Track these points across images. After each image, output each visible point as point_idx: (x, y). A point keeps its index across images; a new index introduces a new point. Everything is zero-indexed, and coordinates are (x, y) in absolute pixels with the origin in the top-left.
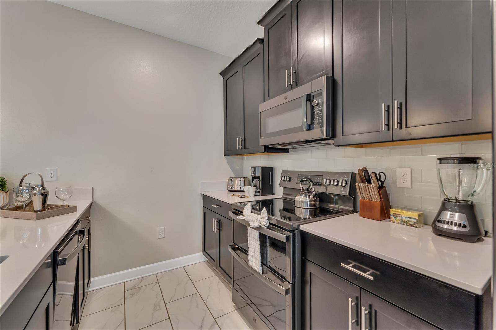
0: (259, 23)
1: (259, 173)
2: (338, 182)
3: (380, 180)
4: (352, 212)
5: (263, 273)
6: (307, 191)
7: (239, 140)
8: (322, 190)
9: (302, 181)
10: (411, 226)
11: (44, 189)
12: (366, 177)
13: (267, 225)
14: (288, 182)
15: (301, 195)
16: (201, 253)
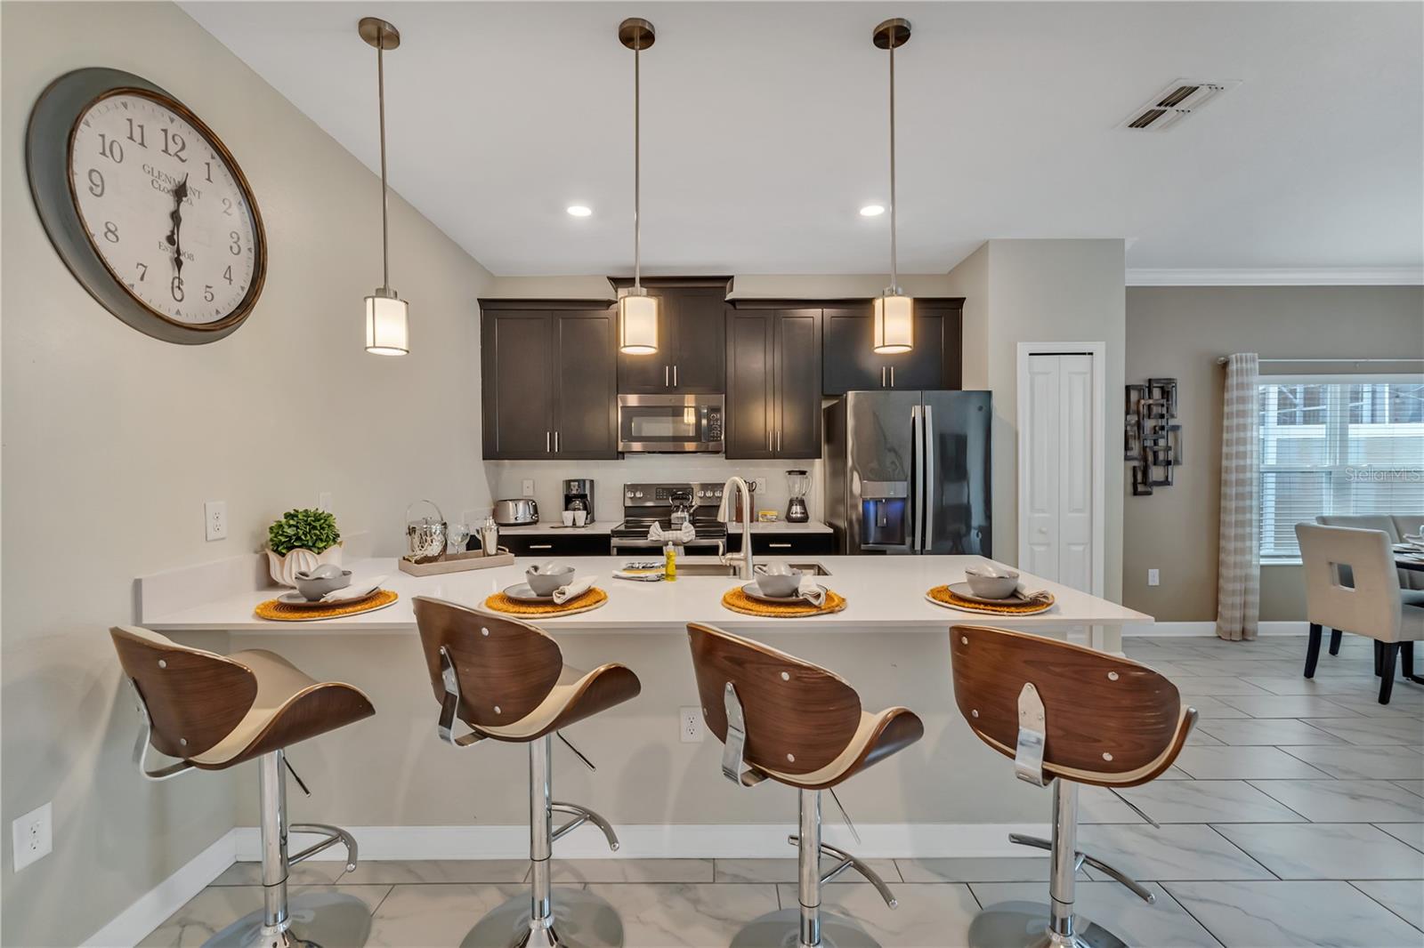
2: (714, 493)
6: (682, 507)
7: (554, 437)
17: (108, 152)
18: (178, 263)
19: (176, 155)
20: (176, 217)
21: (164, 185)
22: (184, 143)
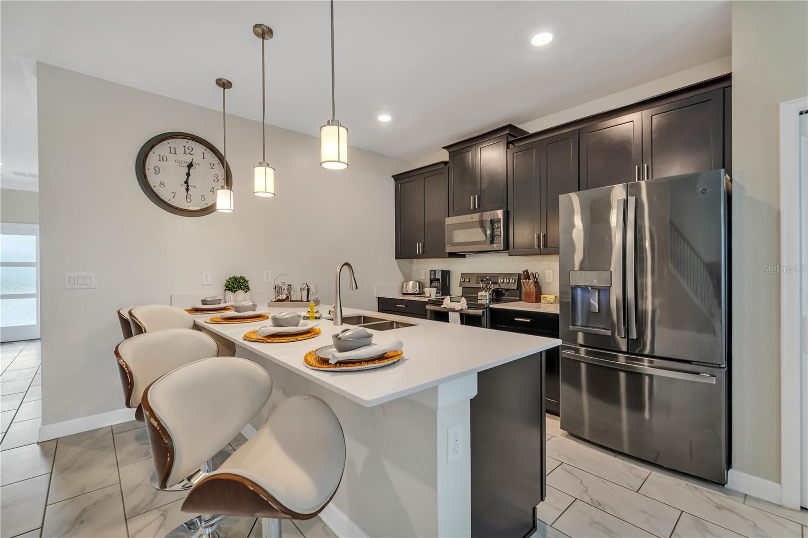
1: (438, 276)
2: (509, 280)
3: (535, 277)
4: (519, 301)
6: (486, 289)
7: (419, 245)
8: (497, 287)
9: (482, 281)
10: (552, 303)
12: (527, 275)
13: (467, 308)
14: (468, 283)
15: (482, 291)
17: (161, 160)
18: (187, 190)
19: (189, 153)
20: (188, 174)
21: (183, 165)
22: (192, 149)
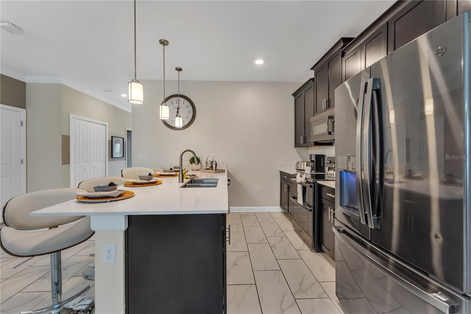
0: (311, 69)
1: (314, 159)
5: (304, 205)
7: (302, 138)
11: (216, 162)
13: (305, 182)
14: (330, 164)
16: (279, 207)
20: (178, 112)
21: (176, 108)
22: (179, 101)
